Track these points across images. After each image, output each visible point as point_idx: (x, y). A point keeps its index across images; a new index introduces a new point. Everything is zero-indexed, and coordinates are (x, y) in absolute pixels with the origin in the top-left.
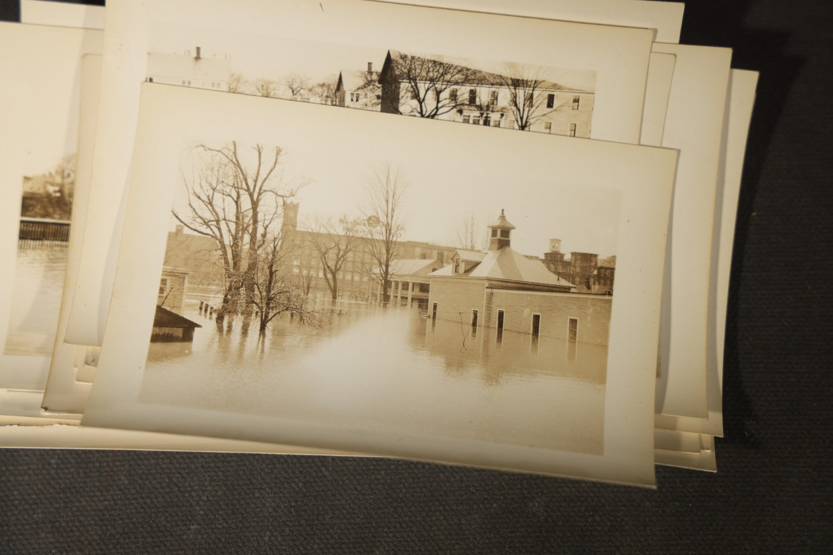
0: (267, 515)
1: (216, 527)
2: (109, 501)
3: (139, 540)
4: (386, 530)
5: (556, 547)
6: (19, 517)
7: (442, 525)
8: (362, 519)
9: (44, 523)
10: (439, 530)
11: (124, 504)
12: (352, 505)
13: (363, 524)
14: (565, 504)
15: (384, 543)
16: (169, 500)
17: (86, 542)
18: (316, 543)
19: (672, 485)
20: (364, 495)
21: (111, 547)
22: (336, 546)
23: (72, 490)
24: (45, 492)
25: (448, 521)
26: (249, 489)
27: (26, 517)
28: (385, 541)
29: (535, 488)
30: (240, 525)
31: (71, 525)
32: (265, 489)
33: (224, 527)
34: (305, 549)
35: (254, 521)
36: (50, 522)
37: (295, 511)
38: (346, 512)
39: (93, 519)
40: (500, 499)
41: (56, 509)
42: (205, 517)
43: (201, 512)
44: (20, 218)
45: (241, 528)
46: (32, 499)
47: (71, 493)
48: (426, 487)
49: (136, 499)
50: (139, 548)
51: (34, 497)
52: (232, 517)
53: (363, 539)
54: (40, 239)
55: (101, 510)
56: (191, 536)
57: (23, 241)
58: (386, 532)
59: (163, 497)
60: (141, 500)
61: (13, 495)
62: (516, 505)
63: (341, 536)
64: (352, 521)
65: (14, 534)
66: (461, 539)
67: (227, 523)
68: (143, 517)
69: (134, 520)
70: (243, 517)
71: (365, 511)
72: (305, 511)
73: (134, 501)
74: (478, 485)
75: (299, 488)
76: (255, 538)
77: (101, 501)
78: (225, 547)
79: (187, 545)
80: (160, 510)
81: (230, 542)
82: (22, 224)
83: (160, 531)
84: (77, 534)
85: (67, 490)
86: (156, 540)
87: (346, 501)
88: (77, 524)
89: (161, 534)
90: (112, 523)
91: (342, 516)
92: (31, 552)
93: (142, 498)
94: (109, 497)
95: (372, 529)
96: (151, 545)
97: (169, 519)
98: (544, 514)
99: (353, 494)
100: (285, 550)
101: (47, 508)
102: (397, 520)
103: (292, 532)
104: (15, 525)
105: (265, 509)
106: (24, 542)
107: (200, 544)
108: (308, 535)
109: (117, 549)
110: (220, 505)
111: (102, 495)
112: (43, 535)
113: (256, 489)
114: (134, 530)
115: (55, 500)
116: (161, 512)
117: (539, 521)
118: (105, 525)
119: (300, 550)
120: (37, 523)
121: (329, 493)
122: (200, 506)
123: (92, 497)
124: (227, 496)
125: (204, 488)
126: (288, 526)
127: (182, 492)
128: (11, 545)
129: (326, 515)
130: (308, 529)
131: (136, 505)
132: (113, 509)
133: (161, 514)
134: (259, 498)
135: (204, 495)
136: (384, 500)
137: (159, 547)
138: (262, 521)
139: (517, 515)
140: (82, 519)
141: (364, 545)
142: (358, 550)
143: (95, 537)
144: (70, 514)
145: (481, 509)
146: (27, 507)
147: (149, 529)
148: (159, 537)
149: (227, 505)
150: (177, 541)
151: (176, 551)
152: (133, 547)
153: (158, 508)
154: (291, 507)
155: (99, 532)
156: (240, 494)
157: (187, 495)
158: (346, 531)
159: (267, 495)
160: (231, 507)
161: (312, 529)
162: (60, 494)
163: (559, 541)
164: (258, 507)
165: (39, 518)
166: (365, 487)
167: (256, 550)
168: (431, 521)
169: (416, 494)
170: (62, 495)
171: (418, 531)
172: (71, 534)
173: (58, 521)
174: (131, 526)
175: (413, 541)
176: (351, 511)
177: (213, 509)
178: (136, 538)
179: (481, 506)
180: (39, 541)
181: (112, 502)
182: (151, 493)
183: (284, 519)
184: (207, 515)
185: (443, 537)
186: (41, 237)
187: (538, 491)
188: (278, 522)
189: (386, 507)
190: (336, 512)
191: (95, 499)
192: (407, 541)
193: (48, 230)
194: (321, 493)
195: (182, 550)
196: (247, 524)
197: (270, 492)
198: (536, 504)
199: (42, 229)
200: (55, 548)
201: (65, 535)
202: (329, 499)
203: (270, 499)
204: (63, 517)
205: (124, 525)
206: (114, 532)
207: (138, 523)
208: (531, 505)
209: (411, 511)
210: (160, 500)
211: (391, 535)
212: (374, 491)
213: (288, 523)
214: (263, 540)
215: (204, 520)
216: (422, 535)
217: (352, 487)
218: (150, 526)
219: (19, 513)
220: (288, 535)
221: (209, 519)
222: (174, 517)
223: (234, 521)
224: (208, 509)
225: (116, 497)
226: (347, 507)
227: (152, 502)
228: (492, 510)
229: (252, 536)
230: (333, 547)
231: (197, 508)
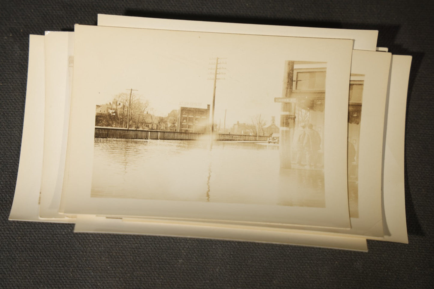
0: (218, 258)
1: (192, 262)
2: (138, 244)
3: (152, 265)
4: (279, 270)
5: (367, 286)
6: (92, 248)
7: (308, 270)
8: (267, 264)
9: (104, 252)
10: (307, 273)
11: (146, 246)
12: (262, 256)
13: (267, 266)
14: (373, 265)
15: (278, 277)
16: (168, 246)
17: (125, 264)
18: (242, 274)
19: (430, 259)
20: (268, 251)
21: (138, 267)
22: (253, 277)
23: (119, 237)
24: (106, 237)
25: (312, 269)
26: (210, 244)
27: (95, 248)
28: (278, 276)
29: (358, 255)
30: (204, 262)
31: (118, 254)
32: (218, 244)
33: (196, 262)
34: (237, 277)
35: (211, 260)
36: (107, 252)
37: (233, 257)
38: (259, 260)
39: (129, 253)
40: (339, 260)
41: (111, 246)
42: (186, 256)
43: (185, 254)
44: (95, 127)
45: (205, 264)
46: (99, 239)
47: (119, 238)
48: (301, 250)
49: (151, 244)
50: (152, 269)
51: (100, 239)
52: (200, 257)
53: (267, 274)
54: (105, 138)
55: (133, 248)
56: (179, 265)
57: (97, 138)
58: (279, 272)
59: (166, 244)
60: (154, 245)
61: (89, 237)
62: (348, 263)
63: (256, 272)
64: (262, 264)
65: (89, 257)
66: (318, 279)
67: (198, 260)
68: (155, 253)
69: (150, 255)
70: (206, 258)
71: (269, 260)
72: (237, 257)
73: (151, 245)
74: (328, 251)
75: (236, 245)
76: (212, 269)
77: (134, 244)
78: (196, 273)
79: (177, 270)
80: (164, 251)
81: (199, 270)
82: (96, 130)
83: (163, 261)
84: (121, 259)
85: (117, 237)
86: (161, 266)
87: (260, 254)
88: (121, 254)
89: (163, 263)
90: (139, 255)
91: (257, 262)
92: (97, 267)
93: (155, 244)
94: (138, 242)
95: (272, 269)
96: (158, 268)
97: (168, 256)
98: (362, 269)
99: (263, 251)
100: (227, 277)
101: (106, 245)
102: (285, 266)
103: (231, 267)
104: (90, 252)
105: (218, 255)
106: (94, 261)
107: (183, 270)
108: (239, 270)
109: (140, 269)
110: (195, 251)
111: (135, 241)
112: (104, 258)
113: (213, 244)
114: (150, 260)
115: (110, 241)
116: (164, 252)
117: (359, 272)
118: (135, 256)
119: (234, 277)
120: (101, 252)
121: (251, 249)
122: (184, 250)
123: (129, 241)
124: (198, 246)
125: (187, 241)
126: (229, 264)
127: (175, 243)
128: (87, 262)
129: (249, 260)
130: (239, 267)
131: (151, 247)
132: (139, 248)
133: (164, 253)
134: (215, 249)
135: (186, 245)
136: (279, 255)
137: (162, 269)
138: (216, 261)
139: (348, 268)
140: (124, 252)
141: (268, 277)
142: (264, 280)
143: (130, 262)
144: (118, 249)
145: (329, 264)
146: (96, 243)
147: (158, 260)
148: (162, 265)
149: (198, 251)
150: (172, 267)
151: (171, 272)
152: (149, 268)
153: (163, 250)
154: (231, 255)
155: (132, 260)
156: (205, 247)
157: (178, 244)
158: (258, 270)
159: (219, 248)
160: (200, 252)
161: (241, 267)
162: (113, 238)
163: (369, 284)
164: (214, 253)
165: (102, 250)
166: (269, 248)
167: (212, 275)
168: (303, 268)
169: (296, 253)
170: (114, 239)
171: (296, 273)
172: (118, 259)
173: (112, 252)
174: (149, 257)
175: (293, 277)
176: (262, 259)
177: (191, 253)
178: (151, 264)
179: (329, 262)
180: (101, 261)
181: (139, 245)
182: (160, 241)
183: (227, 260)
184: (188, 255)
185: (308, 277)
186: (106, 136)
187: (359, 257)
188: (224, 262)
189: (280, 259)
190: (254, 260)
191: (131, 242)
192: (290, 278)
193: (109, 133)
194: (247, 249)
195: (174, 272)
196: (208, 262)
197: (220, 246)
198: (358, 264)
199: (106, 132)
200: (109, 265)
201: (114, 259)
202: (251, 252)
203: (220, 250)
204: (114, 250)
205: (145, 257)
206: (140, 260)
207: (152, 256)
208: (355, 264)
209: (292, 262)
210: (164, 245)
211: (282, 273)
212: (274, 250)
213: (229, 263)
214: (216, 270)
215: (186, 258)
216: (298, 275)
217: (263, 247)
218: (159, 259)
219: (92, 246)
220: (229, 269)
221: (189, 257)
222: (170, 255)
223: (201, 259)
224: (188, 252)
225: (141, 242)
226: (260, 257)
227: (160, 246)
228: (335, 265)
229: (210, 268)
230: (251, 277)
231: (183, 251)
